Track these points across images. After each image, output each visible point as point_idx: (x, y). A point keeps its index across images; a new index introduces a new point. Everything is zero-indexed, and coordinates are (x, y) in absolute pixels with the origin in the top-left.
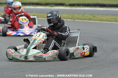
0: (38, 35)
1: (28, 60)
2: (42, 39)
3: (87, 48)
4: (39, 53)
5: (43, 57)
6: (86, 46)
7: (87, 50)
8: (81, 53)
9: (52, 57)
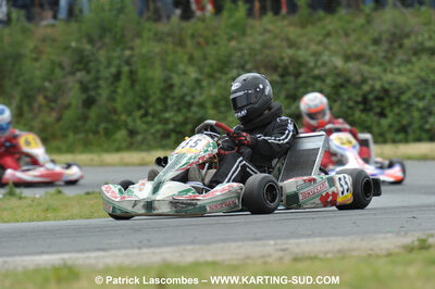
0: (192, 143)
1: (155, 212)
2: (202, 154)
3: (343, 182)
4: (188, 191)
5: (199, 203)
6: (341, 176)
7: (345, 187)
8: (324, 194)
9: (223, 202)
